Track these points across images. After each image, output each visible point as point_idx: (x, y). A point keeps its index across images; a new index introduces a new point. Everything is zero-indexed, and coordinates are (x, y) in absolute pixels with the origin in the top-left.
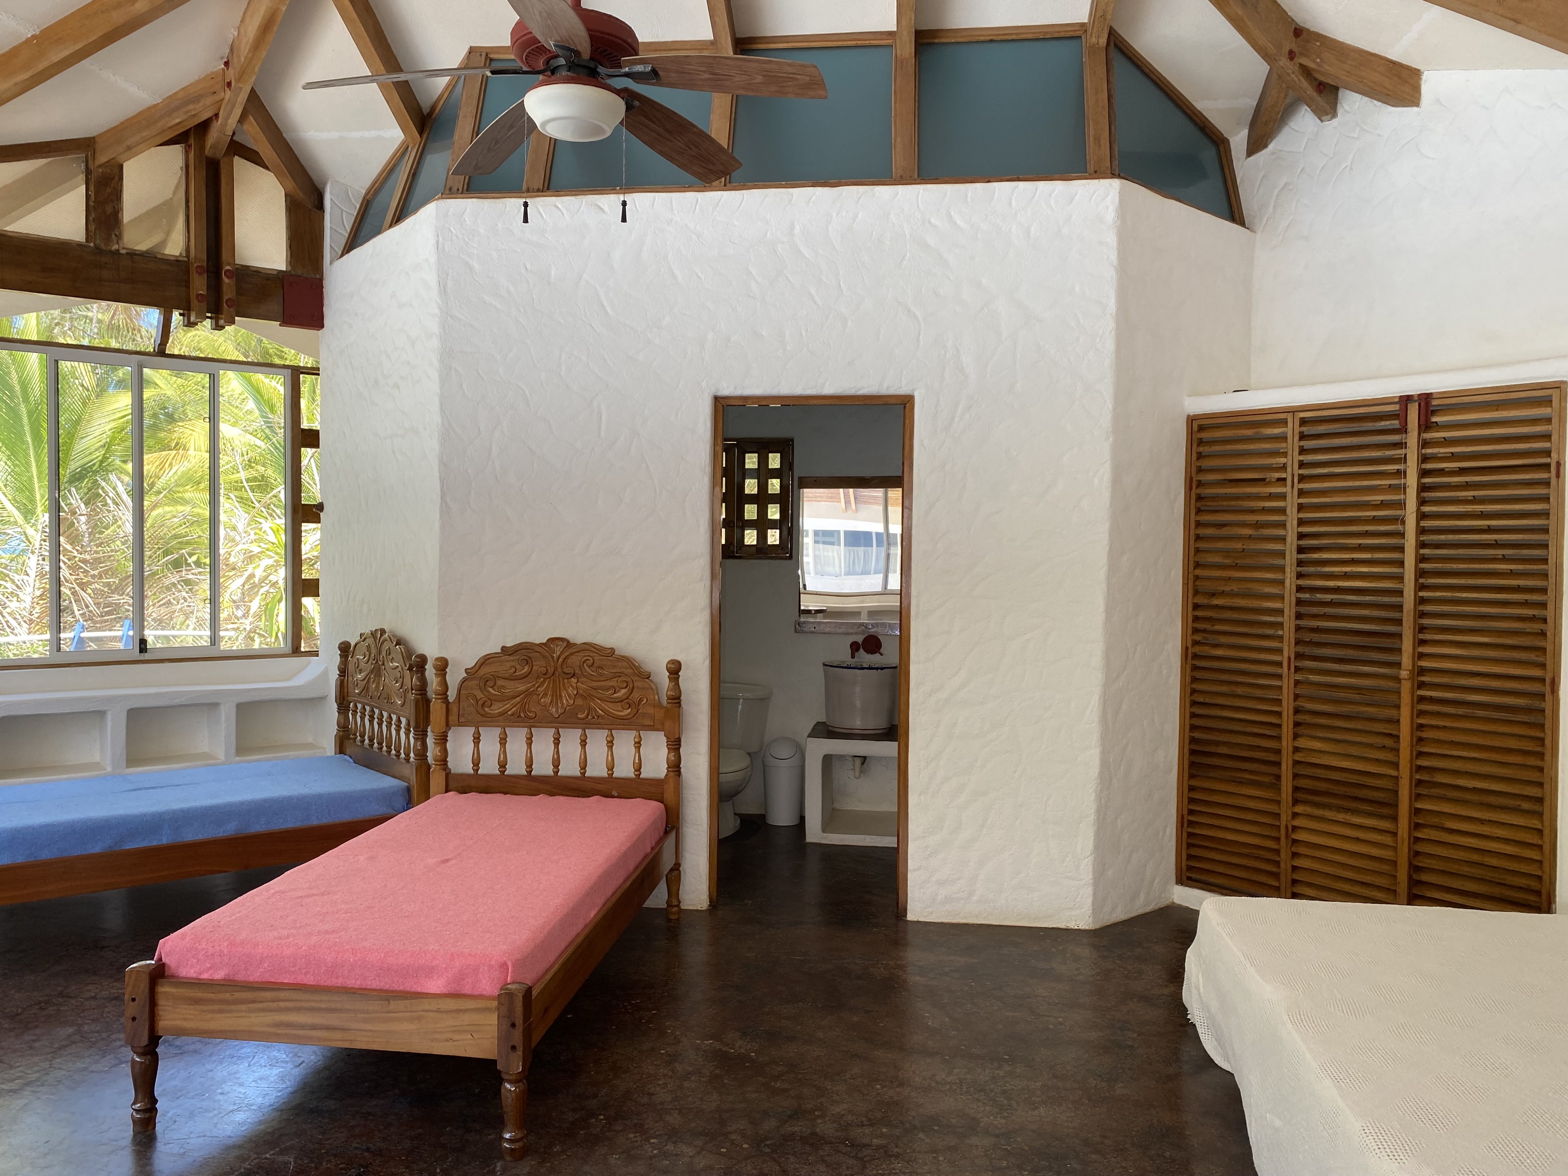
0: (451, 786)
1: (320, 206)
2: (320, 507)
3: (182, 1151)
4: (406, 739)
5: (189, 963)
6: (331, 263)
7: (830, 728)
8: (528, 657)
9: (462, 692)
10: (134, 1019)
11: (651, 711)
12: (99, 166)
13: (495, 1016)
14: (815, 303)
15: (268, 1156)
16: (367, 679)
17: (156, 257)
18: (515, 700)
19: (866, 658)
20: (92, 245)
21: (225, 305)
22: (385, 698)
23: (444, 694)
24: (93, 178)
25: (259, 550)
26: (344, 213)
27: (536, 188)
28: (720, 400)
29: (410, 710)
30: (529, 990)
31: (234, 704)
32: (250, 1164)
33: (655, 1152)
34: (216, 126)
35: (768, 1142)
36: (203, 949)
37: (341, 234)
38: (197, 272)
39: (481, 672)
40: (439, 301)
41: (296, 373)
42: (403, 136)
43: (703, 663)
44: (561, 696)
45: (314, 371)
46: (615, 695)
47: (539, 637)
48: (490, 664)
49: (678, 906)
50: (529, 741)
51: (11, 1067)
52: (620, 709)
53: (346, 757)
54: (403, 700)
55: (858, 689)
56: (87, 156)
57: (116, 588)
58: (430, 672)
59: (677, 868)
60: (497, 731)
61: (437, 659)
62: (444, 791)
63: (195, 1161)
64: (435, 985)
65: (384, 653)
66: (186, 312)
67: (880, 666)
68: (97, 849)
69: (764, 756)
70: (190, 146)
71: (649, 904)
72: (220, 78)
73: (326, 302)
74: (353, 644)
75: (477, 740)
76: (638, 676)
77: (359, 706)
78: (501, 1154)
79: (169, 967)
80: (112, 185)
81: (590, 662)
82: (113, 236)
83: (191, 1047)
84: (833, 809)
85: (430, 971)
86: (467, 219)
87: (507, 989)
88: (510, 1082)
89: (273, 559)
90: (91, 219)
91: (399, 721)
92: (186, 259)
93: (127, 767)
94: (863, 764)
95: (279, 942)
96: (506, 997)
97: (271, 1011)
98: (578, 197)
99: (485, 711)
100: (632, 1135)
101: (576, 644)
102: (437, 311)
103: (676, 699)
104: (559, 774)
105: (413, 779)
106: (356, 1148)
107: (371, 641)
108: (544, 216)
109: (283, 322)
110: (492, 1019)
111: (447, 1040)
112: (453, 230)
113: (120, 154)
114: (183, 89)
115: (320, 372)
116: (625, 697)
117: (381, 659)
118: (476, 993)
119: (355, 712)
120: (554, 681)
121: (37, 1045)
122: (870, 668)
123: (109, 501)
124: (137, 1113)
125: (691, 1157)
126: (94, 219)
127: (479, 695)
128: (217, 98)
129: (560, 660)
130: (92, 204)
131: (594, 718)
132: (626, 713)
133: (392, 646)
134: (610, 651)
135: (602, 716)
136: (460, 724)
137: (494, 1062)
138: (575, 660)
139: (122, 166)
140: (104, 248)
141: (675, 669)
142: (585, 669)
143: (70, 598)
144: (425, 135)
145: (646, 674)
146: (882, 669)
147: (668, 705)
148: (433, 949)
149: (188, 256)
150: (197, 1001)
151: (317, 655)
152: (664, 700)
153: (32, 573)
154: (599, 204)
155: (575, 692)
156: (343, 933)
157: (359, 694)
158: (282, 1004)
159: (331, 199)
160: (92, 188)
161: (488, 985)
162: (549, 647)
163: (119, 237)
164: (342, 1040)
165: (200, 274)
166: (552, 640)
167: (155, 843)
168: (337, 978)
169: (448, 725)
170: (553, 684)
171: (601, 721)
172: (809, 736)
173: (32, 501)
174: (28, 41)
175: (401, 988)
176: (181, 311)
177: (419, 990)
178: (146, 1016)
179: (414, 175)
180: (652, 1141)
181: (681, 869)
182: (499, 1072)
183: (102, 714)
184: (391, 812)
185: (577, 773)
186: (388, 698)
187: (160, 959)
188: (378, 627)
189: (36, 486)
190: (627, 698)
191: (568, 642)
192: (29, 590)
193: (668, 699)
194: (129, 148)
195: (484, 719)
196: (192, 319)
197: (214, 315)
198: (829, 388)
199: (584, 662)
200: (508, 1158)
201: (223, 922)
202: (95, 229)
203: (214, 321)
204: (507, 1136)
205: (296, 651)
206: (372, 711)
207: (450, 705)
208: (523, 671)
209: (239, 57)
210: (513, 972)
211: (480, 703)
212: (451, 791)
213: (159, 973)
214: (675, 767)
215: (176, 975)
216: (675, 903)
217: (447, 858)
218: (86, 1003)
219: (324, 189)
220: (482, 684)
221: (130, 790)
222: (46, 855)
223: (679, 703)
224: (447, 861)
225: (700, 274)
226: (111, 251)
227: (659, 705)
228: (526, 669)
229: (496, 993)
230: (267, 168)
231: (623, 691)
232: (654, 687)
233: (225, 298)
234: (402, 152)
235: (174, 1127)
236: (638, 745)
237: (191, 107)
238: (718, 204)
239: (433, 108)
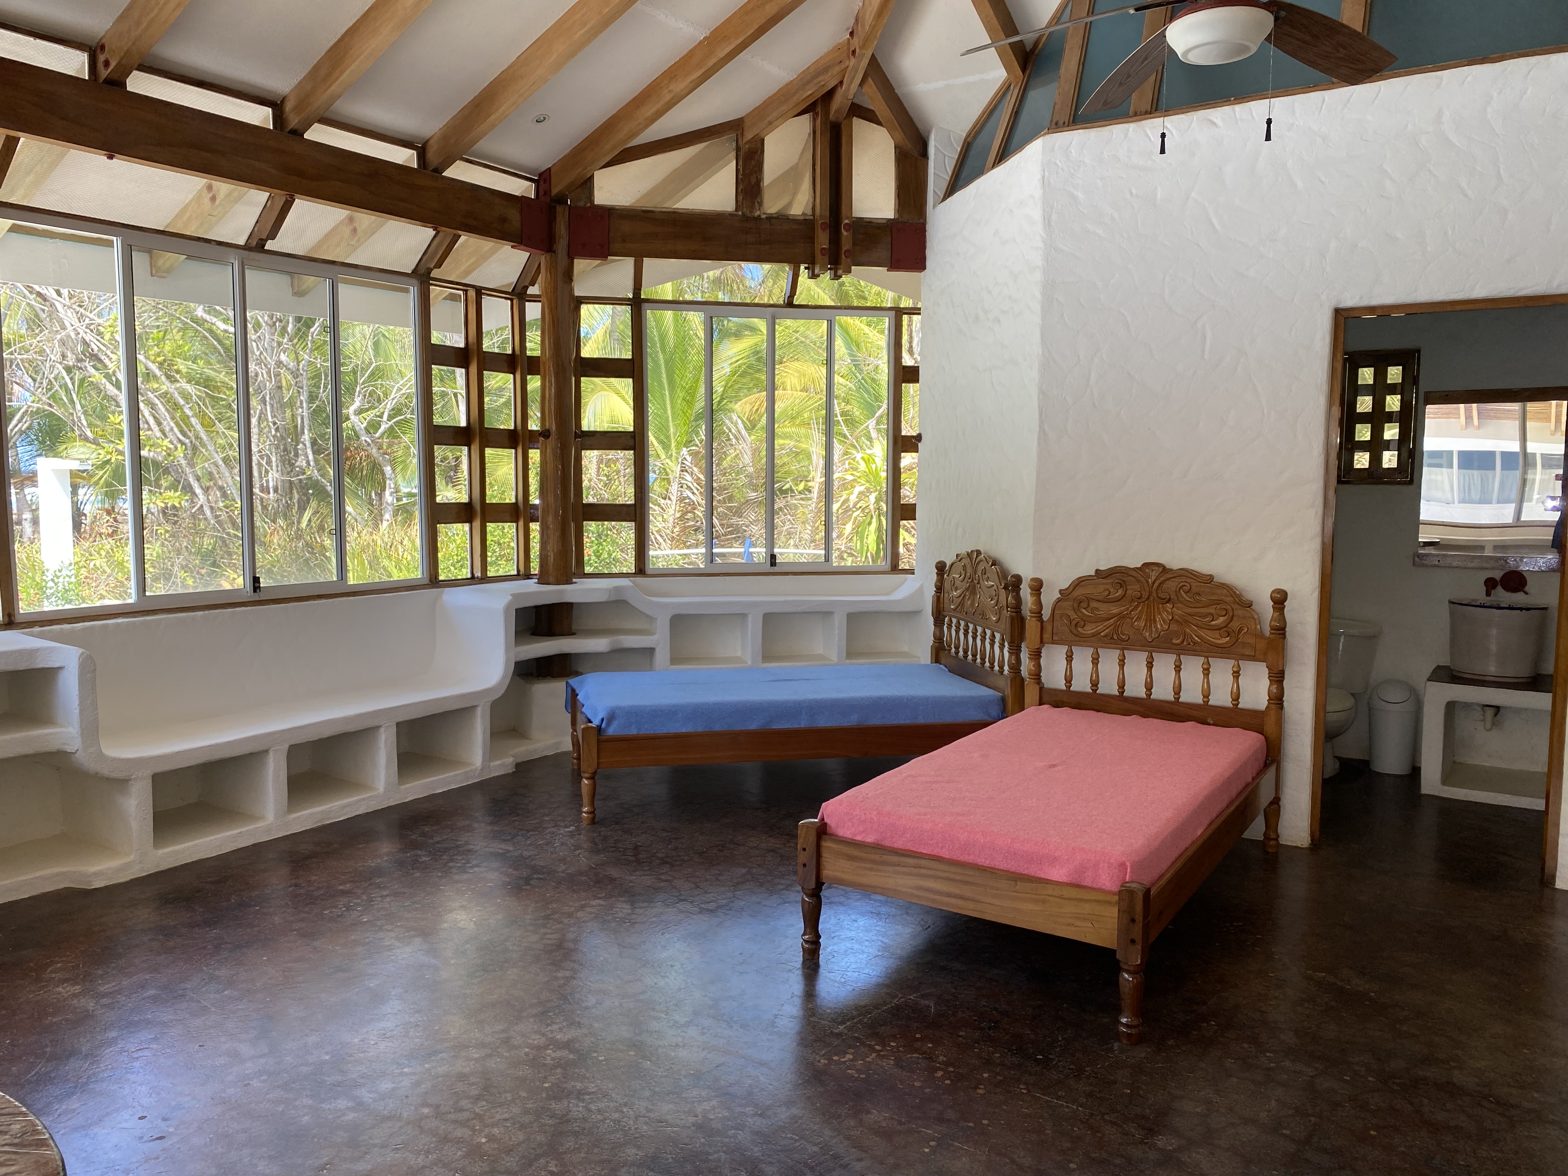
0: (1045, 699)
1: (924, 154)
2: (919, 438)
3: (843, 980)
4: (1002, 653)
5: (846, 825)
6: (934, 207)
7: (1455, 673)
8: (1124, 581)
9: (1056, 612)
10: (804, 865)
11: (1251, 640)
12: (746, 143)
13: (1115, 910)
14: (1466, 196)
15: (912, 997)
16: (963, 596)
17: (788, 219)
18: (1108, 622)
19: (1502, 596)
20: (740, 213)
21: (843, 256)
22: (980, 614)
23: (1038, 614)
24: (742, 154)
25: (851, 478)
26: (946, 157)
27: (1144, 110)
28: (1343, 313)
29: (1005, 625)
30: (1148, 891)
31: (845, 614)
32: (898, 1001)
33: (1272, 1064)
34: (840, 92)
35: (1397, 1081)
36: (857, 815)
37: (944, 178)
38: (822, 228)
39: (1077, 593)
40: (1044, 235)
41: (899, 313)
42: (1006, 74)
43: (1312, 594)
44: (1155, 620)
45: (914, 311)
46: (1213, 623)
47: (1135, 562)
48: (1082, 586)
49: (1276, 839)
50: (1122, 663)
51: (706, 892)
52: (1218, 637)
53: (942, 666)
54: (997, 616)
55: (1494, 632)
56: (737, 135)
57: (736, 512)
58: (1025, 592)
59: (1276, 801)
60: (1090, 651)
61: (1032, 580)
62: (1038, 703)
63: (854, 990)
64: (1058, 874)
65: (979, 573)
66: (810, 265)
67: (1524, 606)
68: (753, 726)
69: (1370, 698)
70: (817, 114)
71: (1247, 835)
72: (846, 48)
73: (928, 244)
74: (948, 564)
75: (1069, 658)
76: (1238, 604)
77: (954, 621)
78: (1118, 1036)
79: (830, 827)
80: (756, 158)
81: (1186, 588)
82: (756, 203)
83: (837, 900)
84: (1454, 762)
85: (1053, 861)
86: (1073, 151)
87: (1126, 887)
88: (1128, 972)
89: (864, 487)
90: (740, 190)
91: (993, 636)
92: (812, 217)
93: (763, 662)
94: (1496, 715)
95: (919, 817)
96: (1126, 894)
97: (911, 874)
98: (1188, 114)
99: (1078, 631)
100: (1246, 1046)
101: (1171, 570)
102: (1041, 245)
103: (1280, 630)
104: (1152, 697)
105: (1008, 692)
106: (984, 1006)
107: (966, 561)
108: (1152, 138)
109: (891, 267)
110: (1114, 912)
111: (1069, 925)
112: (1059, 164)
113: (763, 129)
114: (815, 62)
115: (921, 311)
116: (1224, 625)
117: (977, 578)
118: (1094, 886)
119: (950, 626)
120: (1148, 605)
121: (720, 878)
122: (1510, 608)
123: (731, 437)
124: (806, 944)
125: (1312, 1077)
126: (742, 190)
127: (1073, 616)
128: (843, 66)
129: (1156, 585)
130: (740, 177)
131: (1189, 644)
132: (1224, 642)
133: (988, 566)
134: (1208, 578)
135: (1198, 643)
136: (1053, 642)
137: (1113, 952)
138: (1172, 585)
139: (763, 140)
140: (749, 215)
141: (1280, 599)
142: (1181, 595)
143: (701, 520)
144: (1028, 72)
145: (1248, 602)
146: (1528, 609)
147: (1271, 636)
148: (1055, 841)
149: (813, 215)
150: (852, 858)
151: (913, 573)
152: (1267, 631)
153: (674, 498)
154: (1211, 118)
155: (1171, 618)
156: (972, 816)
157: (955, 610)
158: (923, 871)
159: (935, 146)
160: (741, 163)
161: (1107, 880)
162: (1144, 572)
163: (761, 204)
164: (973, 910)
165: (824, 230)
166: (1146, 565)
167: (796, 726)
168: (969, 855)
169: (1042, 642)
170: (1147, 609)
171: (1198, 648)
172: (1429, 680)
173: (668, 437)
174: (701, 42)
175: (1026, 872)
176: (807, 265)
177: (1042, 876)
178: (814, 862)
179: (1016, 114)
180: (1268, 1054)
181: (1281, 803)
182: (1118, 961)
183: (744, 616)
184: (987, 719)
185: (1170, 697)
186: (983, 614)
187: (823, 819)
188: (974, 549)
189: (671, 424)
190: (1225, 627)
191: (1164, 567)
192: (671, 511)
193: (1272, 629)
194: (770, 123)
195: (1077, 639)
196: (817, 271)
197: (833, 266)
198: (1480, 292)
199: (1180, 588)
200: (1125, 1041)
201: (870, 795)
202: (743, 199)
203: (833, 272)
204: (1124, 1020)
205: (895, 568)
206: (967, 626)
207: (1044, 624)
208: (1117, 594)
209: (863, 26)
210: (1131, 872)
211: (1074, 623)
212: (1044, 704)
213: (822, 830)
214: (1277, 699)
215: (836, 834)
216: (1273, 836)
217: (1054, 763)
218: (751, 851)
219: (928, 137)
220: (1076, 605)
221: (772, 681)
222: (717, 727)
223: (1284, 635)
224: (1055, 766)
225: (1323, 179)
226: (754, 217)
227: (1260, 635)
228: (1120, 592)
229: (1115, 888)
230: (879, 123)
231: (1222, 619)
232: (1256, 617)
233: (844, 249)
234: (1004, 90)
235: (833, 960)
236: (1236, 674)
237: (821, 78)
238: (1349, 100)
239: (1036, 43)
